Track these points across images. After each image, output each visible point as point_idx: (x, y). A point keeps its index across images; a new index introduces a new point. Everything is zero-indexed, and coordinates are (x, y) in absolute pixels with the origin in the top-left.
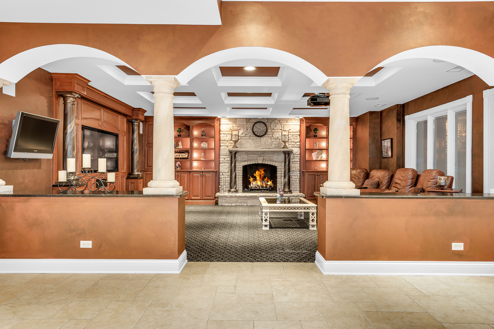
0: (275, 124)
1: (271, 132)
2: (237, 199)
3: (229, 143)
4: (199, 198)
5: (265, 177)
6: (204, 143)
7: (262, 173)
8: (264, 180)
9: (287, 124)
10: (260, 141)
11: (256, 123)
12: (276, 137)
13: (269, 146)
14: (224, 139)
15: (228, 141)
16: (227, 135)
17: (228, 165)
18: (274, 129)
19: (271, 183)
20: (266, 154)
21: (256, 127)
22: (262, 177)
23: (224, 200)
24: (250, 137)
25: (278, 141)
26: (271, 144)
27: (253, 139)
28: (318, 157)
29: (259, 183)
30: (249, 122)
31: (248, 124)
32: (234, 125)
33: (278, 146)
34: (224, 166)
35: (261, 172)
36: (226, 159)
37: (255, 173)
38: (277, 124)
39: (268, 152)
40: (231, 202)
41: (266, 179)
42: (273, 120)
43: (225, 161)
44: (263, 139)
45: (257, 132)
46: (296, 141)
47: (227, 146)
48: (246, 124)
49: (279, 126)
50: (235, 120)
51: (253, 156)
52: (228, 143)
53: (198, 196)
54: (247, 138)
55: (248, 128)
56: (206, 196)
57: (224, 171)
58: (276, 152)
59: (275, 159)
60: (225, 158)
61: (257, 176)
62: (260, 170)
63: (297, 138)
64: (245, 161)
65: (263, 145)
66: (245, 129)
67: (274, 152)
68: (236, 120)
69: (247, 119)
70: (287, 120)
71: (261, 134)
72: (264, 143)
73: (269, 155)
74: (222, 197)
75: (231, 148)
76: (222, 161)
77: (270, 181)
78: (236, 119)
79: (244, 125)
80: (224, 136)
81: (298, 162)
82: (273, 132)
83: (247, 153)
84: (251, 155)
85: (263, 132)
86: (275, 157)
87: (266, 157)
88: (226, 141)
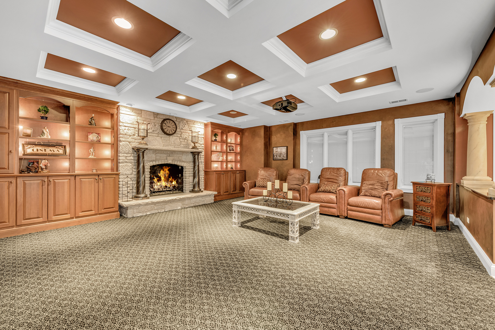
0: (184, 125)
1: (180, 131)
2: (154, 205)
3: (132, 138)
4: (93, 212)
5: (169, 177)
6: (93, 134)
7: (166, 173)
8: (168, 180)
9: (194, 126)
10: (169, 140)
11: (165, 120)
12: (185, 138)
13: (178, 146)
14: (126, 133)
15: (130, 136)
16: (129, 128)
17: (131, 166)
18: (182, 129)
19: (175, 182)
20: (175, 154)
21: (166, 124)
22: (167, 177)
23: (136, 210)
24: (158, 134)
25: (186, 142)
26: (180, 144)
27: (161, 137)
28: (219, 158)
29: (164, 183)
30: (157, 117)
31: (156, 119)
32: (138, 118)
33: (187, 146)
34: (126, 167)
35: (165, 171)
36: (128, 158)
37: (160, 173)
38: (186, 124)
39: (177, 151)
40: (146, 210)
41: (170, 179)
42: (182, 120)
43: (127, 161)
44: (173, 138)
45: (166, 130)
46: (201, 143)
47: (130, 142)
48: (153, 118)
49: (186, 127)
50: (139, 112)
51: (162, 155)
52: (130, 138)
53: (91, 210)
54: (154, 135)
55: (155, 124)
56: (105, 209)
57: (126, 173)
58: (185, 152)
59: (183, 160)
60: (126, 157)
61: (161, 176)
62: (164, 169)
63: (202, 140)
64: (152, 161)
65: (172, 145)
66: (153, 125)
67: (183, 152)
68: (142, 112)
69: (155, 113)
70: (194, 122)
71: (171, 133)
72: (173, 142)
73: (178, 155)
74: (132, 207)
75: (136, 144)
76: (122, 160)
77: (175, 180)
78: (141, 110)
79: (151, 119)
80: (125, 129)
81: (203, 162)
82: (181, 132)
83: (156, 151)
84: (159, 155)
85: (173, 131)
86: (184, 158)
87: (176, 157)
88: (127, 135)
